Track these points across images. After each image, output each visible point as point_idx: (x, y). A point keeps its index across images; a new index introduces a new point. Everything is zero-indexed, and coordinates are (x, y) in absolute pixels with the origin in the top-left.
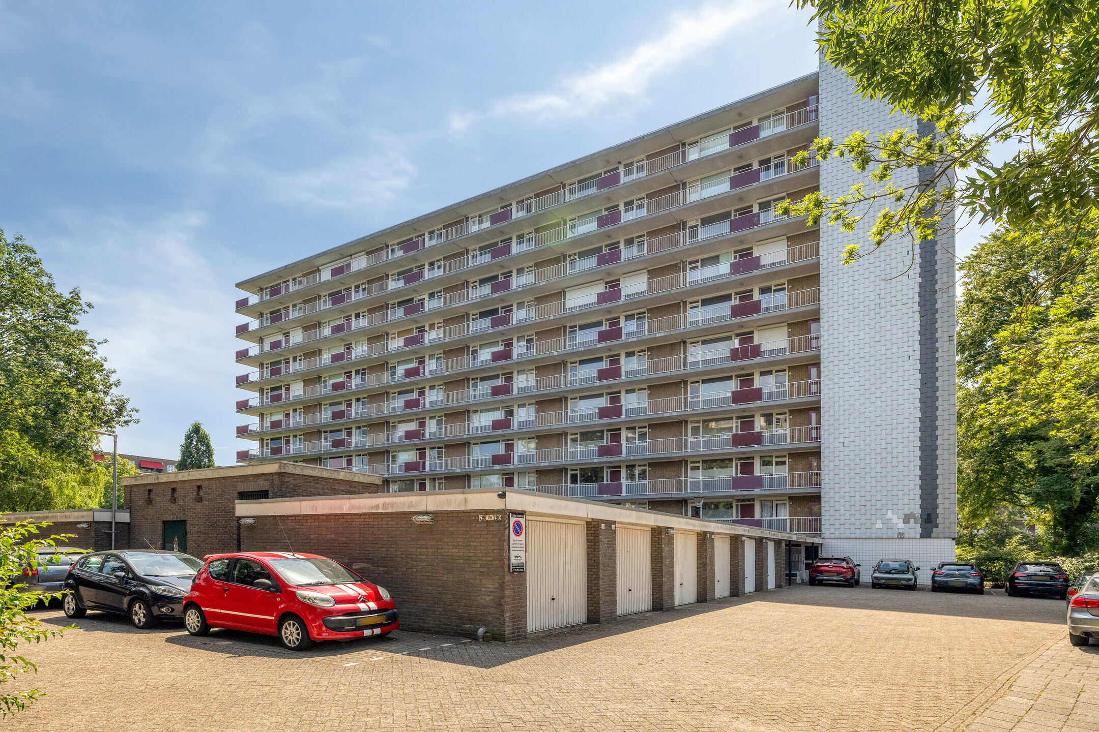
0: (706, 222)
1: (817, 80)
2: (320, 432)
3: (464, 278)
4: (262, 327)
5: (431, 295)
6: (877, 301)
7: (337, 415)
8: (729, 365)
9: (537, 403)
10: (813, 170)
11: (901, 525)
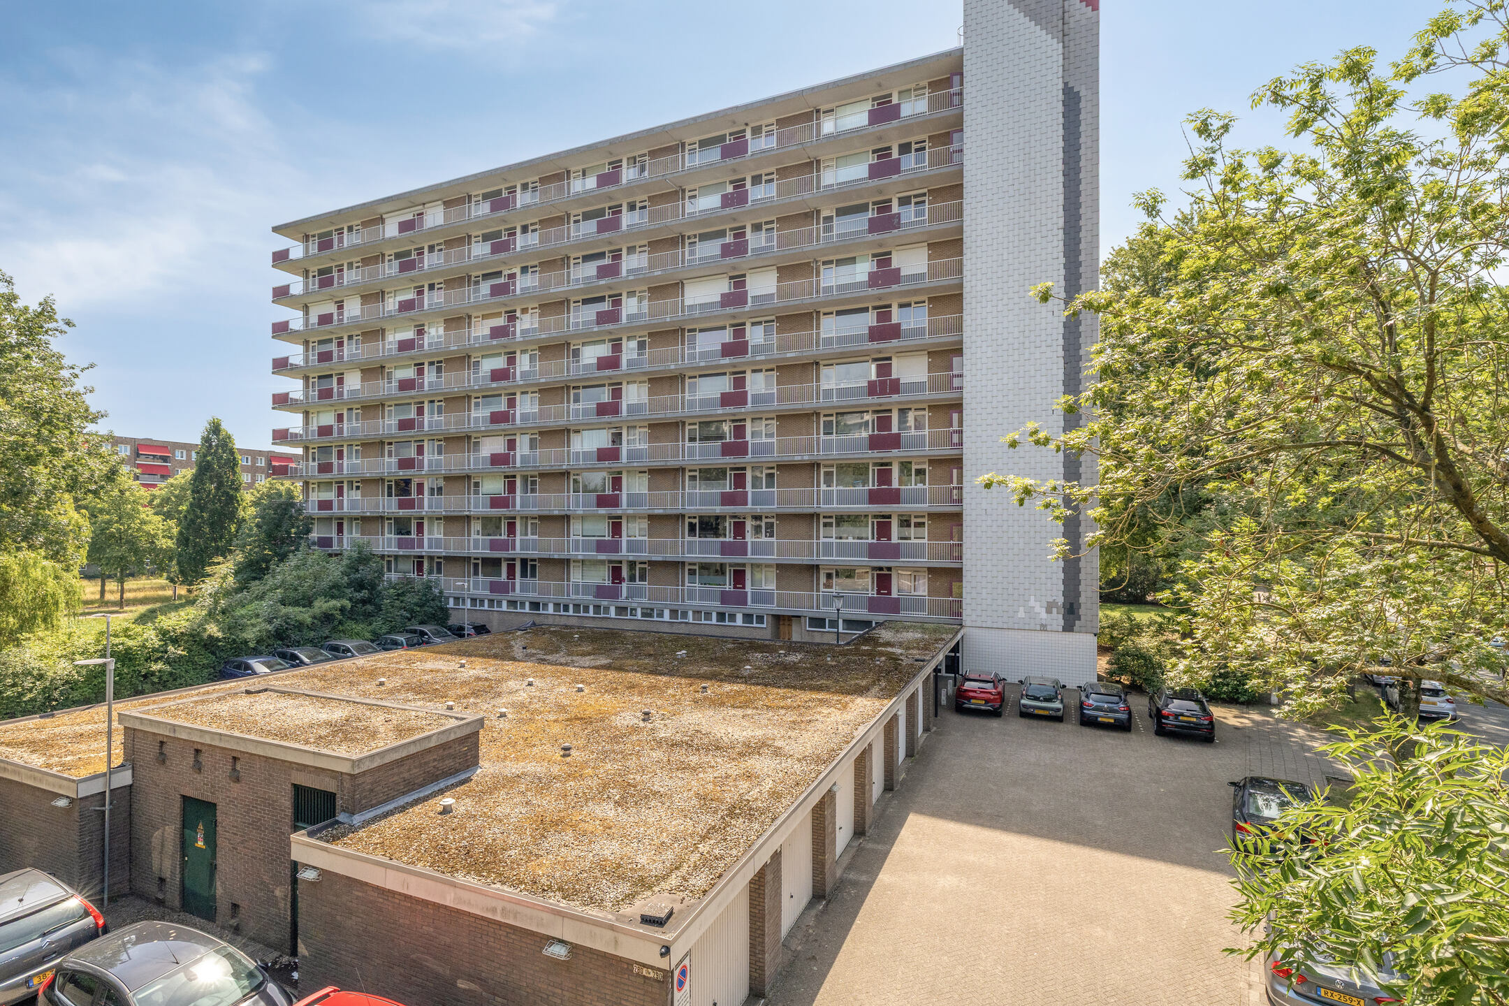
0: (842, 212)
1: (962, 56)
2: (382, 443)
3: (564, 252)
4: (307, 292)
5: (524, 270)
6: (1022, 339)
7: (405, 425)
8: (867, 402)
9: (650, 426)
10: (956, 168)
11: (1044, 615)
